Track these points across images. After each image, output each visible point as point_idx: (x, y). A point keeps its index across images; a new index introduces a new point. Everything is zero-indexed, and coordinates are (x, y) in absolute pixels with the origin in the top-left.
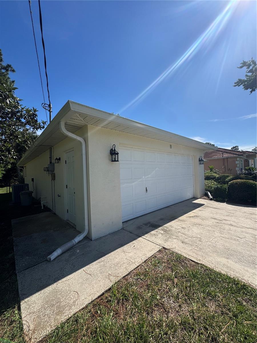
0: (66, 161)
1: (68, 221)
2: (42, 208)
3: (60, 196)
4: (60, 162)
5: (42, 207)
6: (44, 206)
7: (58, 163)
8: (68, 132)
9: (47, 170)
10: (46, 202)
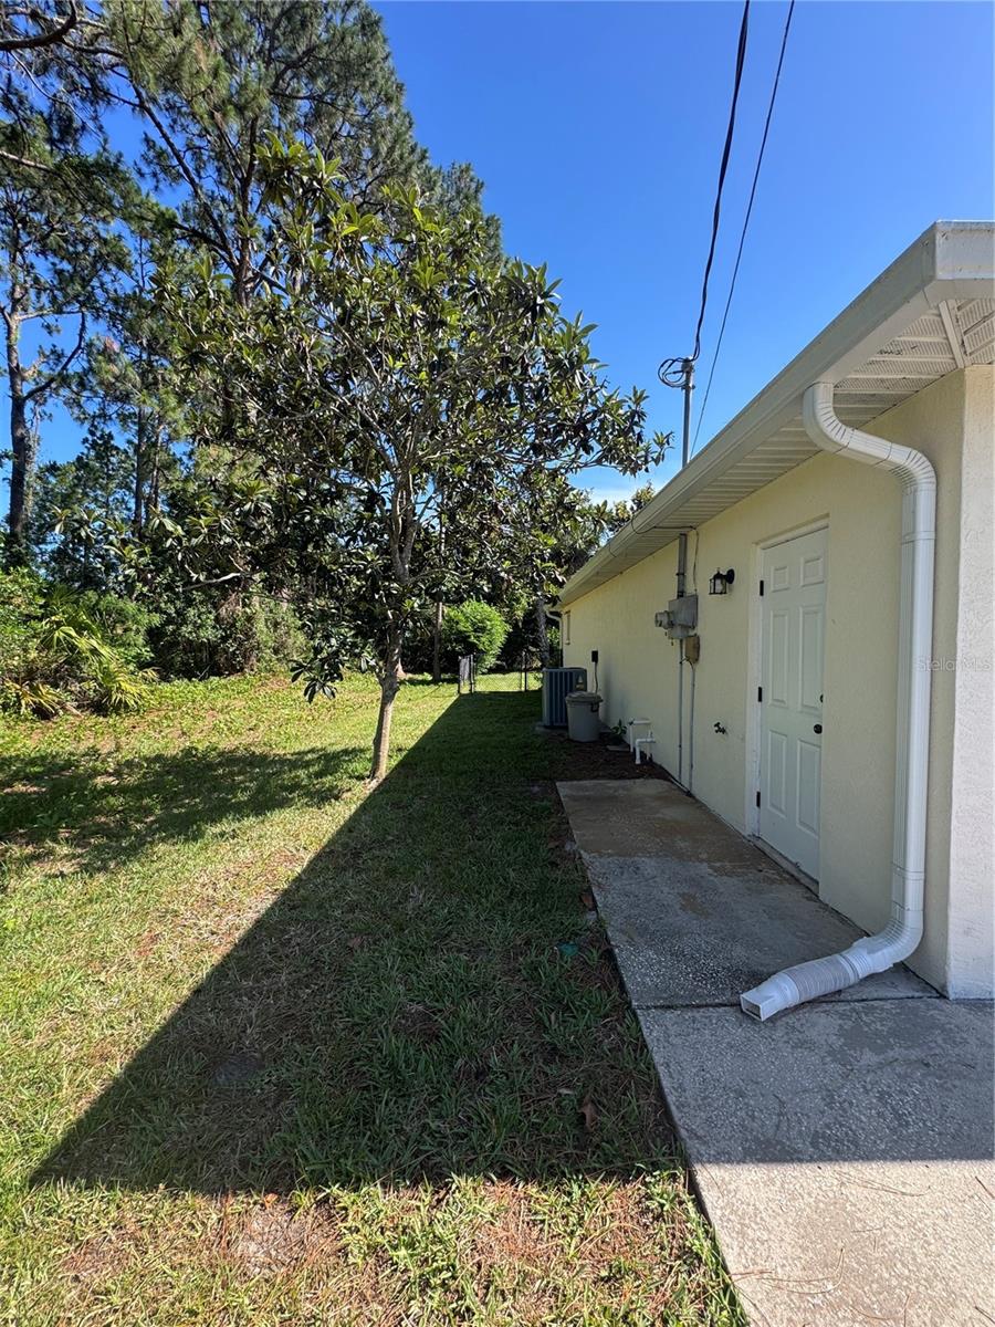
0: (762, 583)
1: (759, 844)
2: (638, 762)
3: (723, 731)
4: (731, 590)
5: (638, 756)
6: (643, 755)
7: (723, 592)
8: (849, 430)
9: (669, 622)
10: (651, 742)
